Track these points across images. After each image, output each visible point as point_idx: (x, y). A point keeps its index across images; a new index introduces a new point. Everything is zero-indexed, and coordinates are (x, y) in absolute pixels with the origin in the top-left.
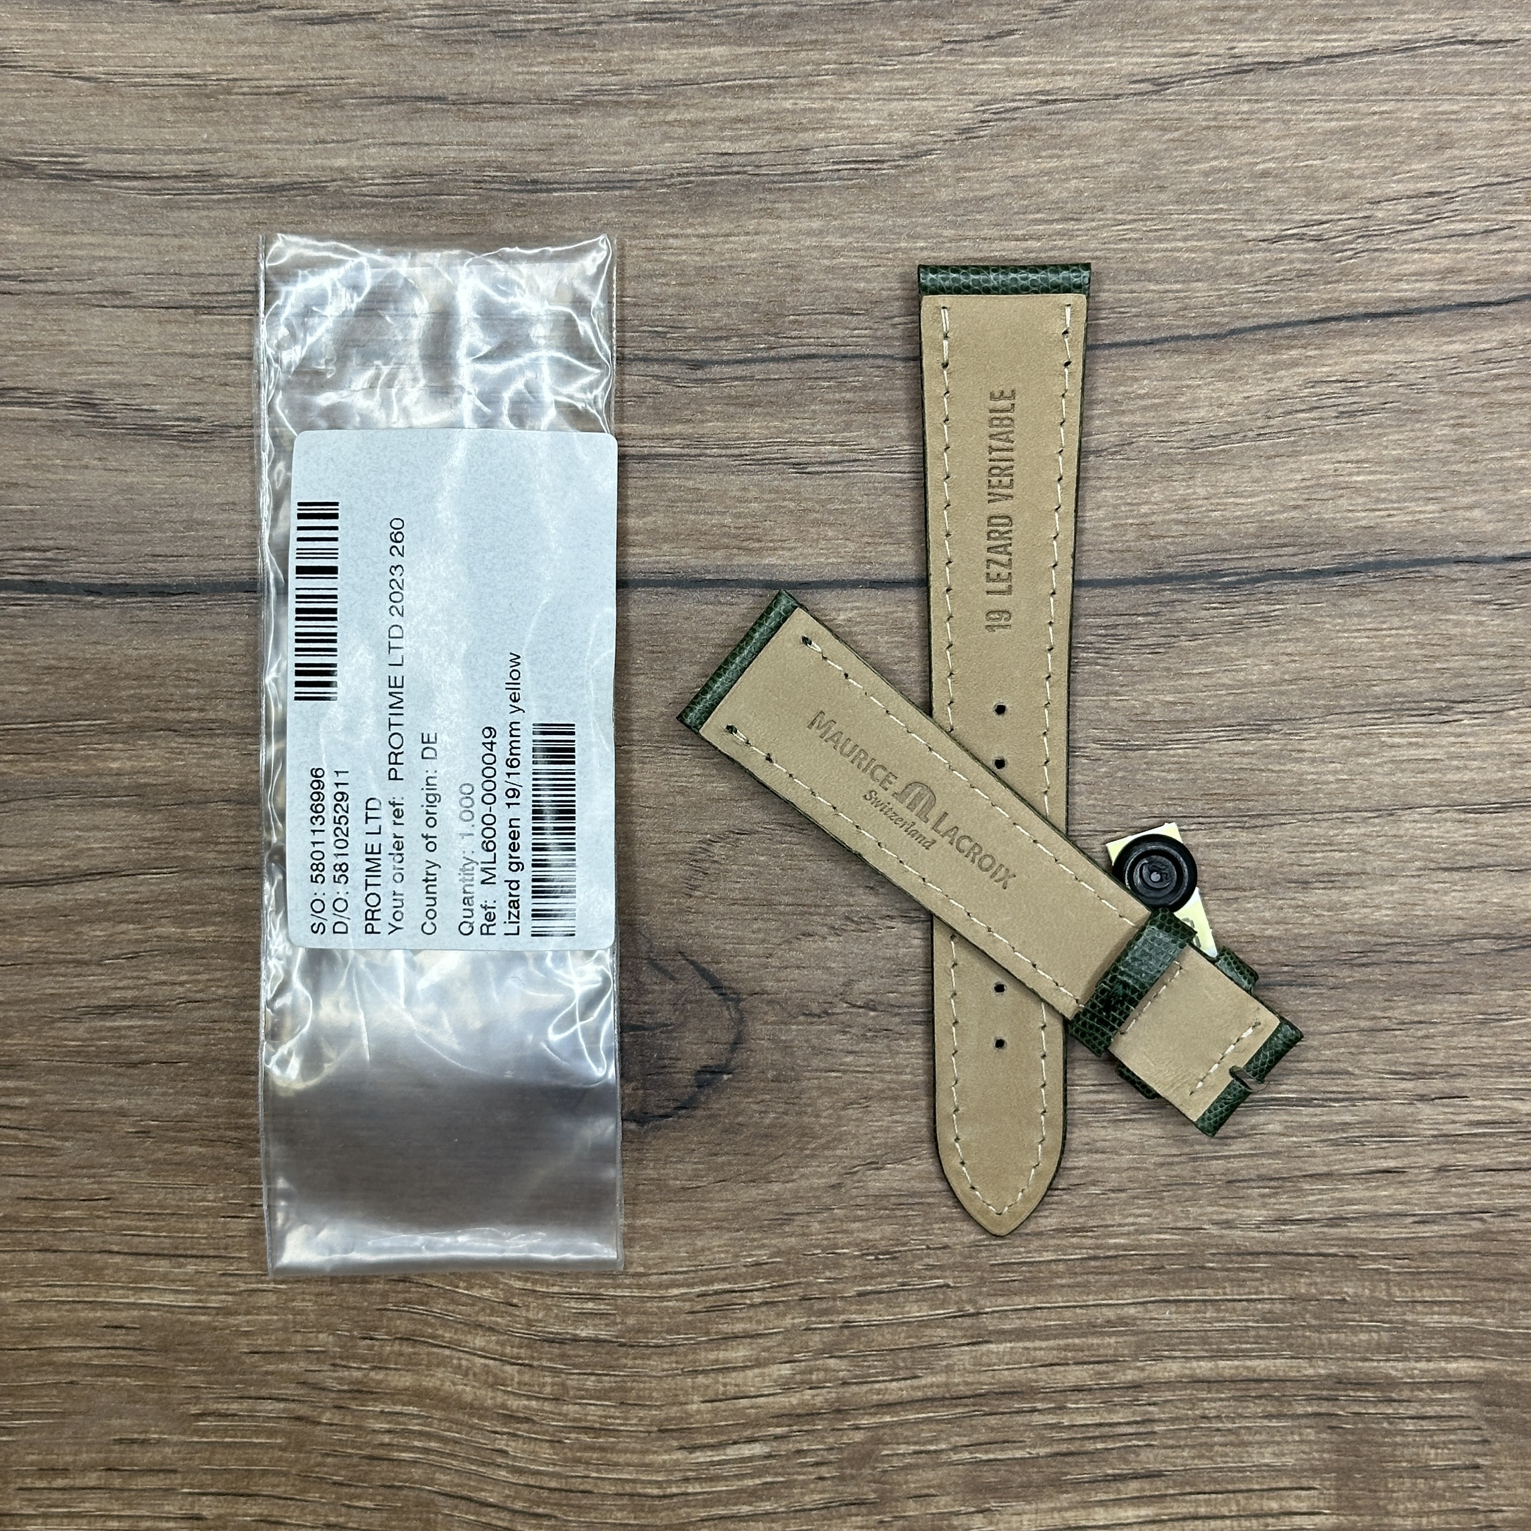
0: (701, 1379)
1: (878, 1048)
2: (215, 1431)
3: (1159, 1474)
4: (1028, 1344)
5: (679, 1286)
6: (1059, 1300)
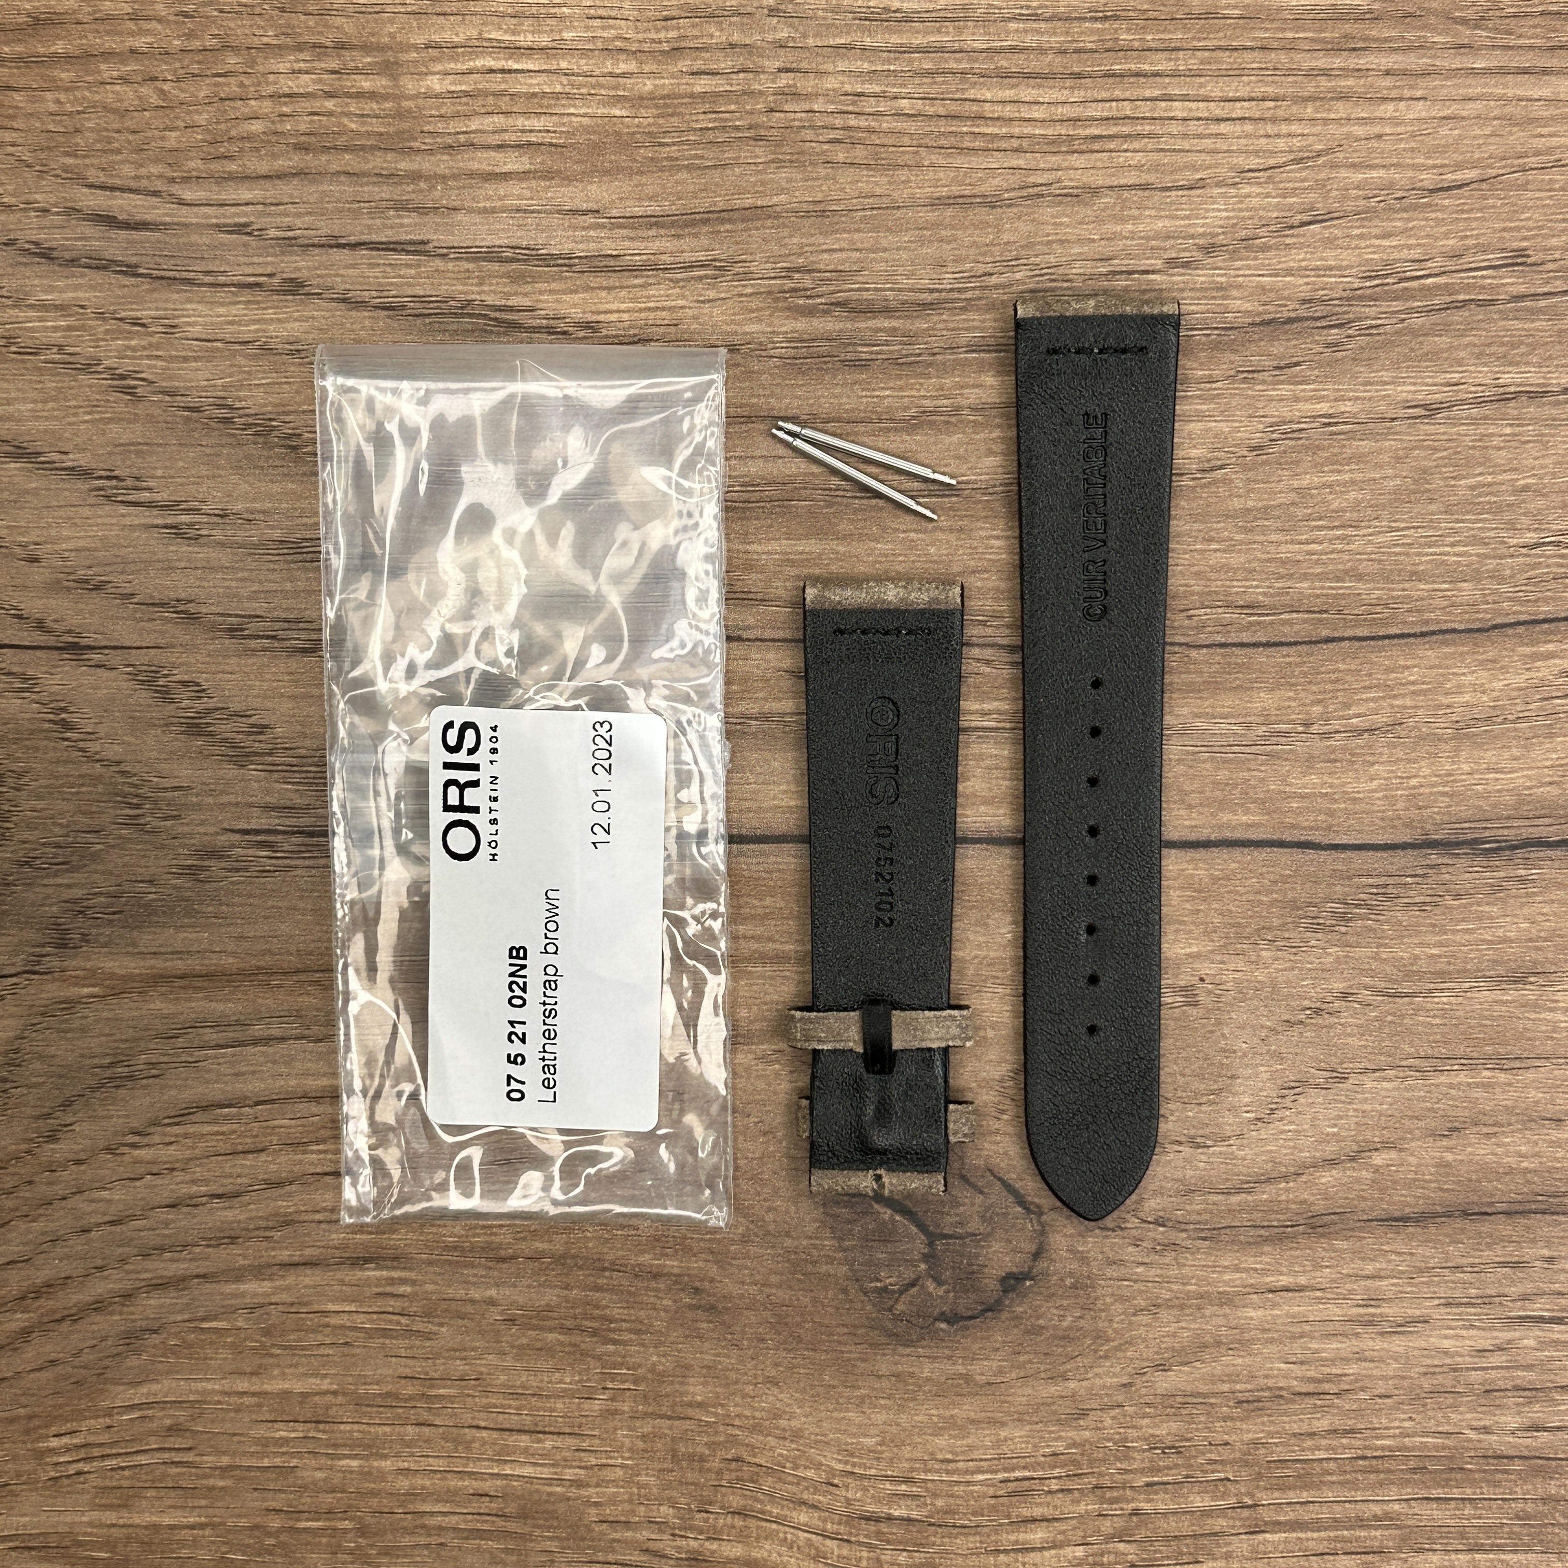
0: (1002, 1557)
1: (1167, 1260)
4: (1302, 1535)
5: (983, 1472)
6: (1330, 1495)
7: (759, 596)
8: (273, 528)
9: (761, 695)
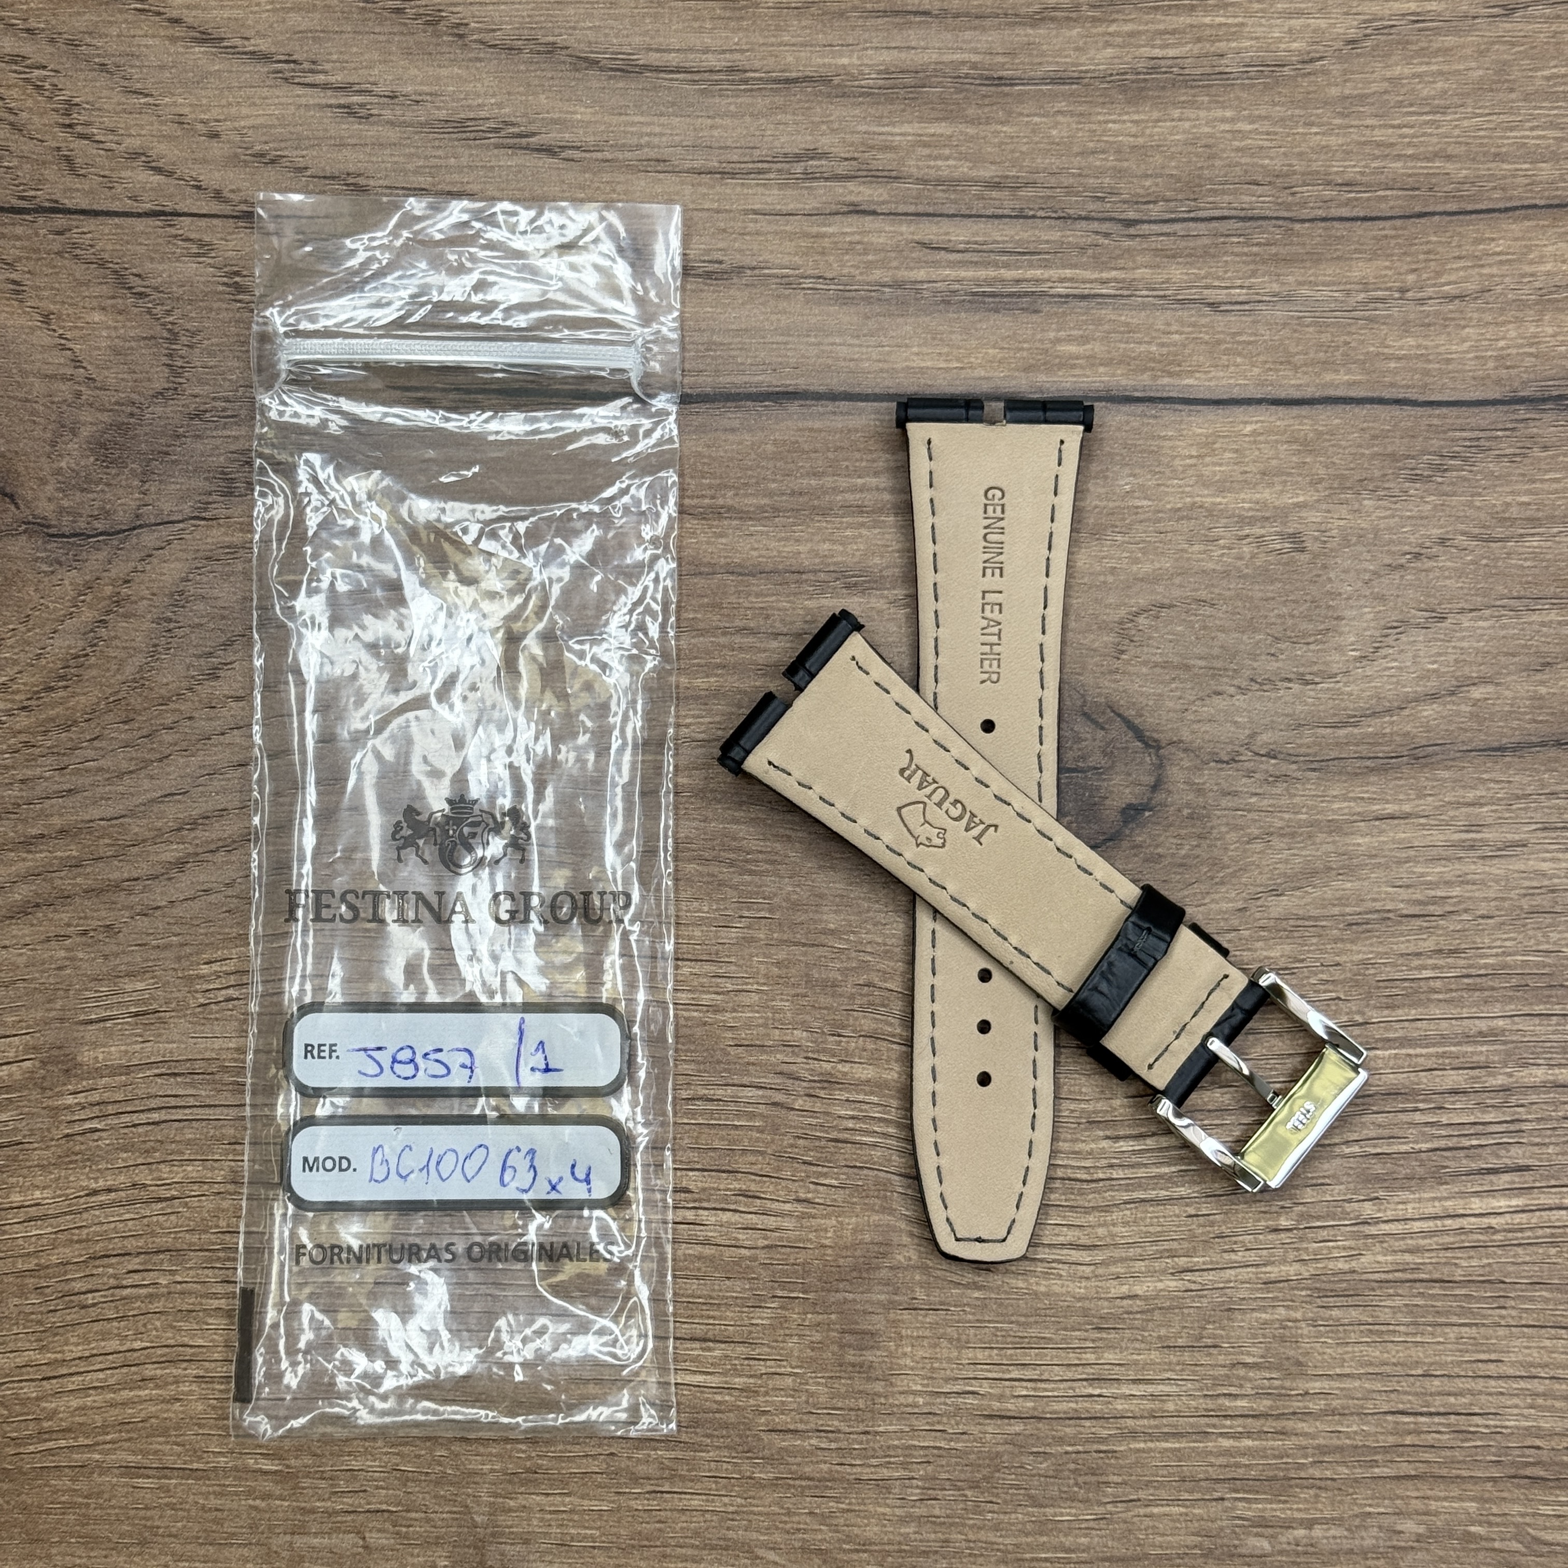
1: (1279, 791)
2: (703, 1113)
3: (1527, 1168)
4: (1411, 1051)
6: (1437, 1012)
7: (894, 174)
8: (438, 108)
9: (895, 264)
